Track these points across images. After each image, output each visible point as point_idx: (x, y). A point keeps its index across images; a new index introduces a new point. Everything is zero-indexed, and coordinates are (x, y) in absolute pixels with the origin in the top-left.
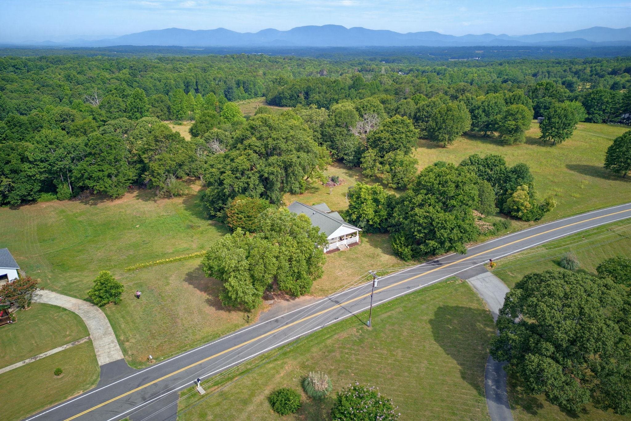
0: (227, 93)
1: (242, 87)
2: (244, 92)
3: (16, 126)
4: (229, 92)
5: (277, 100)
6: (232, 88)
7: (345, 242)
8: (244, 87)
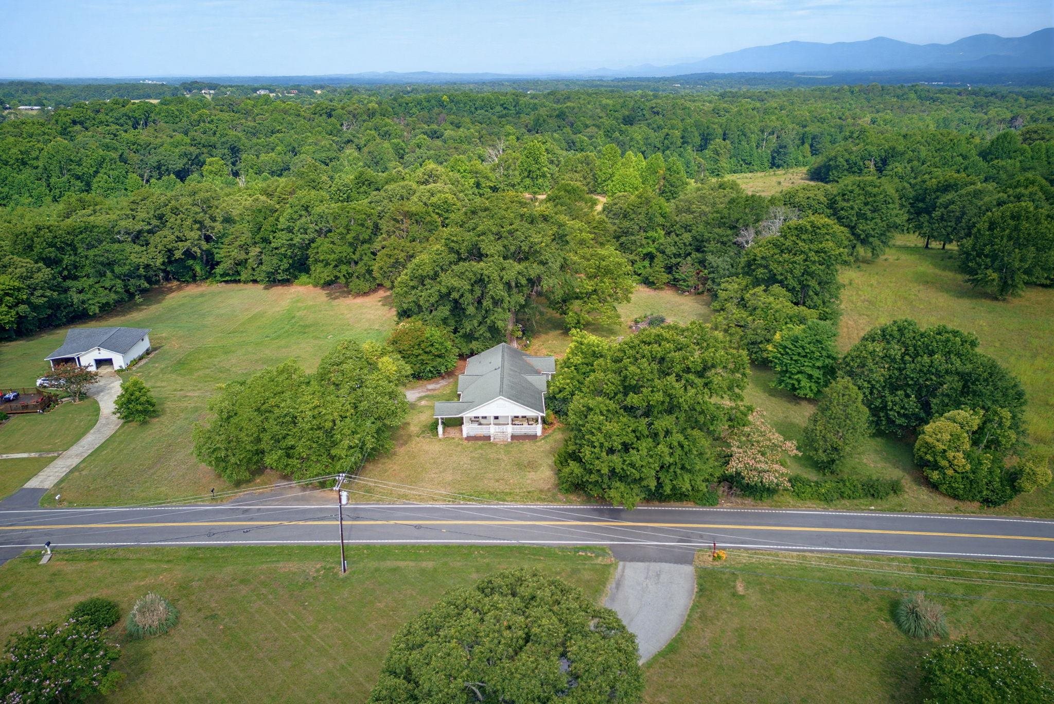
0: (775, 155)
1: (807, 146)
2: (809, 154)
3: (364, 184)
4: (778, 153)
5: (823, 170)
6: (785, 147)
7: (510, 430)
8: (811, 146)
